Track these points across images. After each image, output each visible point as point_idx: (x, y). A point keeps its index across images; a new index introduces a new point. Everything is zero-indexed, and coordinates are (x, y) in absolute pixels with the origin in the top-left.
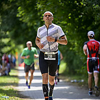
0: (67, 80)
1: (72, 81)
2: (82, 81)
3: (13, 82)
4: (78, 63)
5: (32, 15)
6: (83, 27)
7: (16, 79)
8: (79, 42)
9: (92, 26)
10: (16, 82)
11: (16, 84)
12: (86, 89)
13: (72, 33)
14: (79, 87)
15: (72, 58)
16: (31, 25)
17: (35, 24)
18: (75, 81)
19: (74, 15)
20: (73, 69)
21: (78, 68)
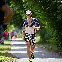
0: (41, 47)
1: (44, 47)
2: (51, 47)
3: (8, 48)
4: (48, 36)
5: (19, 7)
6: (51, 14)
7: (9, 46)
8: (49, 23)
9: (56, 13)
10: (9, 48)
11: (10, 50)
12: (53, 52)
13: (44, 17)
14: (49, 51)
15: (44, 33)
16: (19, 13)
17: (21, 12)
18: (46, 47)
19: (45, 6)
20: (45, 40)
21: (48, 39)
